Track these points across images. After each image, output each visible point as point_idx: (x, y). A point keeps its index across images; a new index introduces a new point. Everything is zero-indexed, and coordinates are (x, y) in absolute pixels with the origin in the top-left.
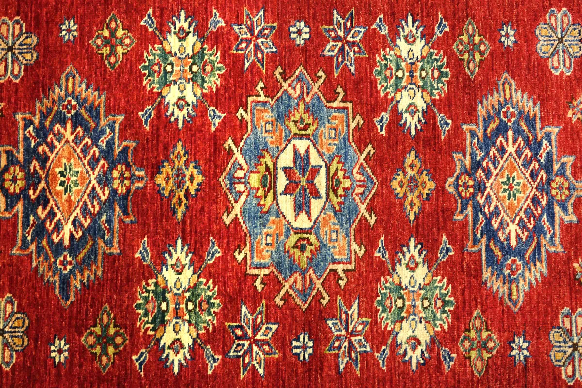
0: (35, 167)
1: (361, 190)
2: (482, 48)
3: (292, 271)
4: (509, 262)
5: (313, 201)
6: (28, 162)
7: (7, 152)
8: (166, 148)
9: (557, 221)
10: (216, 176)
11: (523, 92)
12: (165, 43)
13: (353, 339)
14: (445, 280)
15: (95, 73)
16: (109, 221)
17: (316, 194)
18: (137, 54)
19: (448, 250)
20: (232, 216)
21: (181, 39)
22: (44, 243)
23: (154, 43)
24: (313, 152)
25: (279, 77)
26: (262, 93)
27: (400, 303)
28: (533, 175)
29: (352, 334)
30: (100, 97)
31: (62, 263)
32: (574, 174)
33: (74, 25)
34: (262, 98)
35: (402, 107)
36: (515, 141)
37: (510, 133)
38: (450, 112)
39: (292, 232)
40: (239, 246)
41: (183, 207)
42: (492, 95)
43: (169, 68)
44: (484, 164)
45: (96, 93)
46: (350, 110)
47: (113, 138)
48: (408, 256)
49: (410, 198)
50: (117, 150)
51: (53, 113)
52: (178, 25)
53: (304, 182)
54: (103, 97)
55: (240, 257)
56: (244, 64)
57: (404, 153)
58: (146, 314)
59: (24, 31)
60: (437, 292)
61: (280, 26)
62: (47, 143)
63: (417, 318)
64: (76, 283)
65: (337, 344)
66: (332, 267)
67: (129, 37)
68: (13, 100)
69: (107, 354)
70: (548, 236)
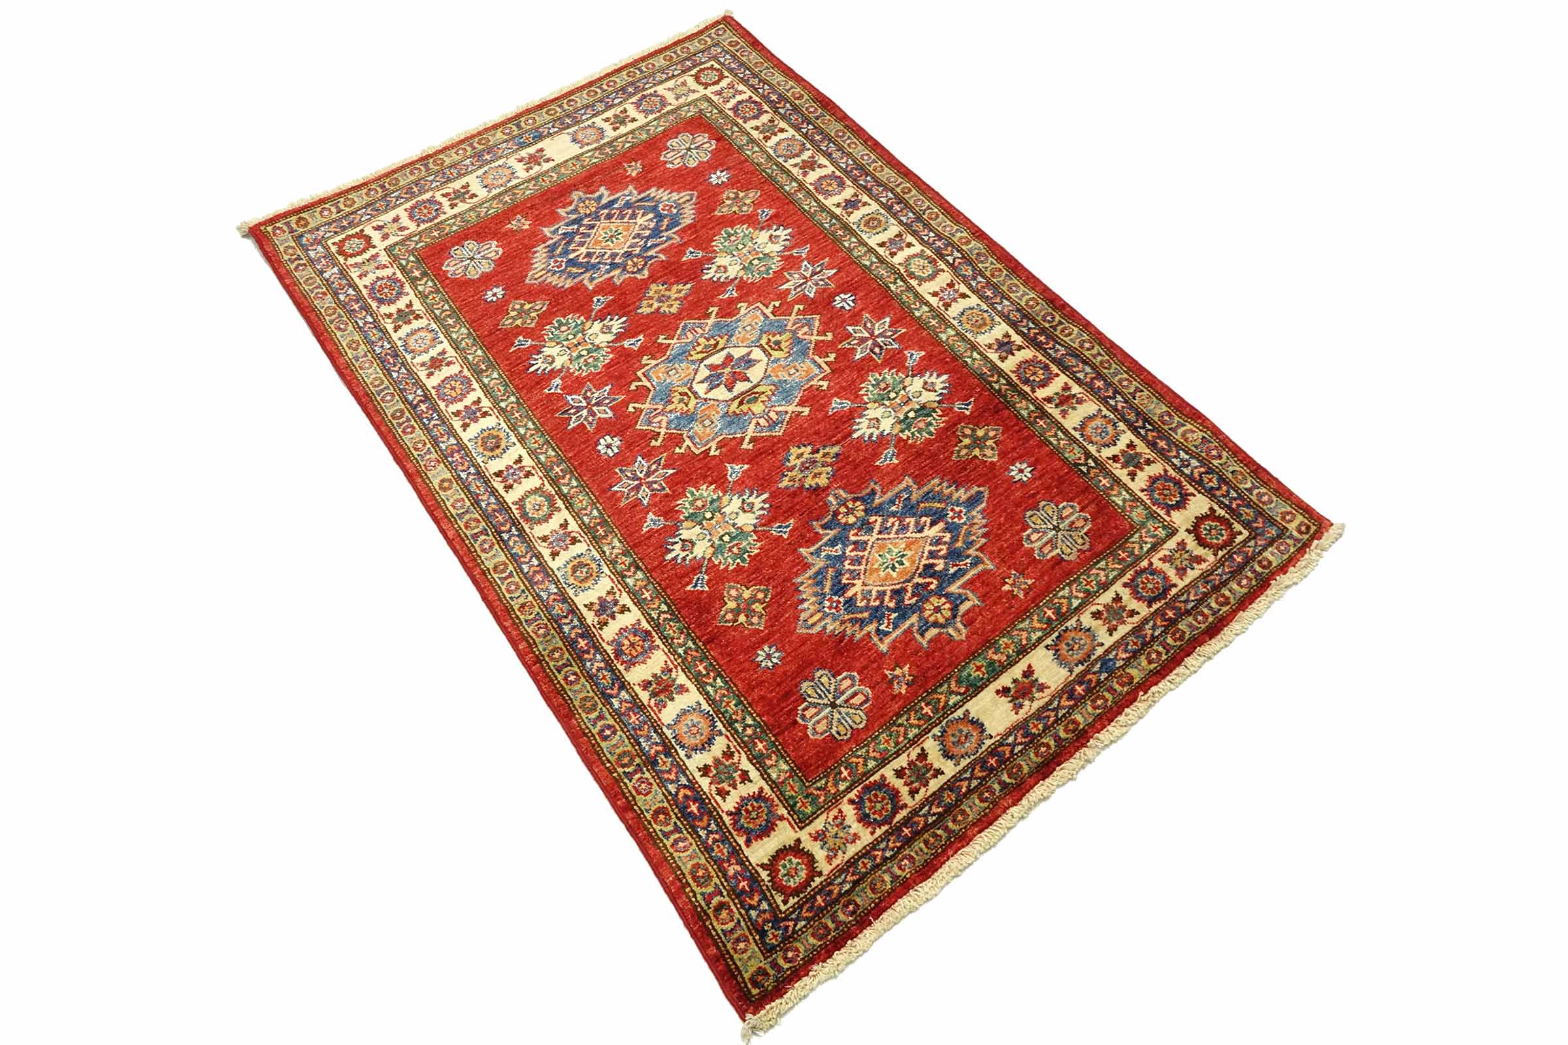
0: (910, 599)
1: (698, 330)
2: (517, 307)
3: (799, 341)
4: (666, 212)
5: (736, 357)
6: (913, 609)
7: (922, 635)
8: (794, 494)
9: (612, 198)
10: (780, 440)
11: (532, 264)
12: (708, 557)
13: (808, 276)
14: (714, 244)
15: (785, 602)
16: (892, 502)
17: (729, 358)
18: (738, 575)
19: (691, 253)
20: (799, 409)
21: (693, 544)
22: (959, 544)
23: (715, 566)
24: (699, 377)
25: (660, 440)
26: (685, 446)
27: (756, 262)
28: (592, 227)
29: (805, 278)
30: (802, 583)
31: (960, 518)
32: (571, 203)
33: (759, 655)
34: (688, 442)
35: (610, 337)
36: (574, 251)
37: (571, 256)
38: (587, 303)
39: (772, 358)
40: (817, 389)
41: (827, 450)
42: (551, 283)
43: (726, 538)
44: (608, 261)
45: (801, 589)
46: (643, 370)
47: (826, 544)
48: (718, 275)
49: (676, 295)
50: (832, 533)
51: (852, 616)
52: (683, 554)
53: (728, 370)
54: (799, 580)
55: (825, 384)
56: (672, 475)
57: (643, 316)
58: (930, 424)
59: (806, 703)
60: (726, 244)
61: (615, 465)
62: (882, 602)
63: (756, 246)
64: (962, 494)
65: (821, 283)
66: (772, 317)
67: (728, 592)
68: (875, 666)
69: (986, 434)
70: (628, 198)
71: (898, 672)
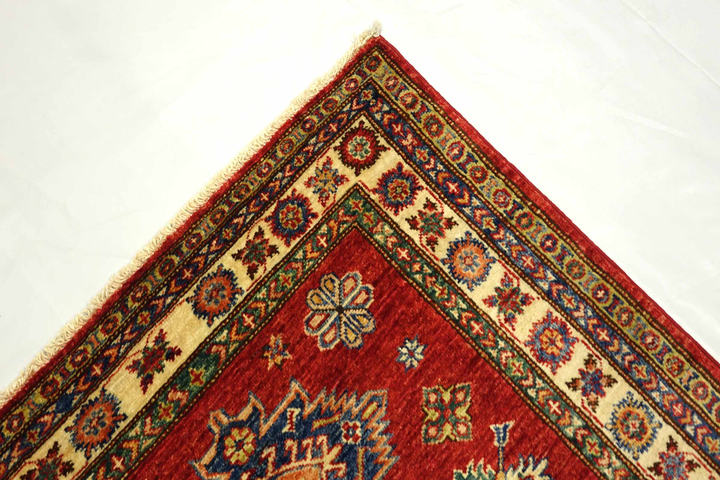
0: (269, 455)
6: (266, 442)
15: (404, 426)
18: (462, 455)
23: (490, 463)
30: (389, 456)
33: (423, 354)
45: (389, 448)
51: (331, 420)
54: (393, 460)
59: (367, 307)
62: (300, 444)
67: (468, 428)
68: (302, 363)
71: (279, 359)
